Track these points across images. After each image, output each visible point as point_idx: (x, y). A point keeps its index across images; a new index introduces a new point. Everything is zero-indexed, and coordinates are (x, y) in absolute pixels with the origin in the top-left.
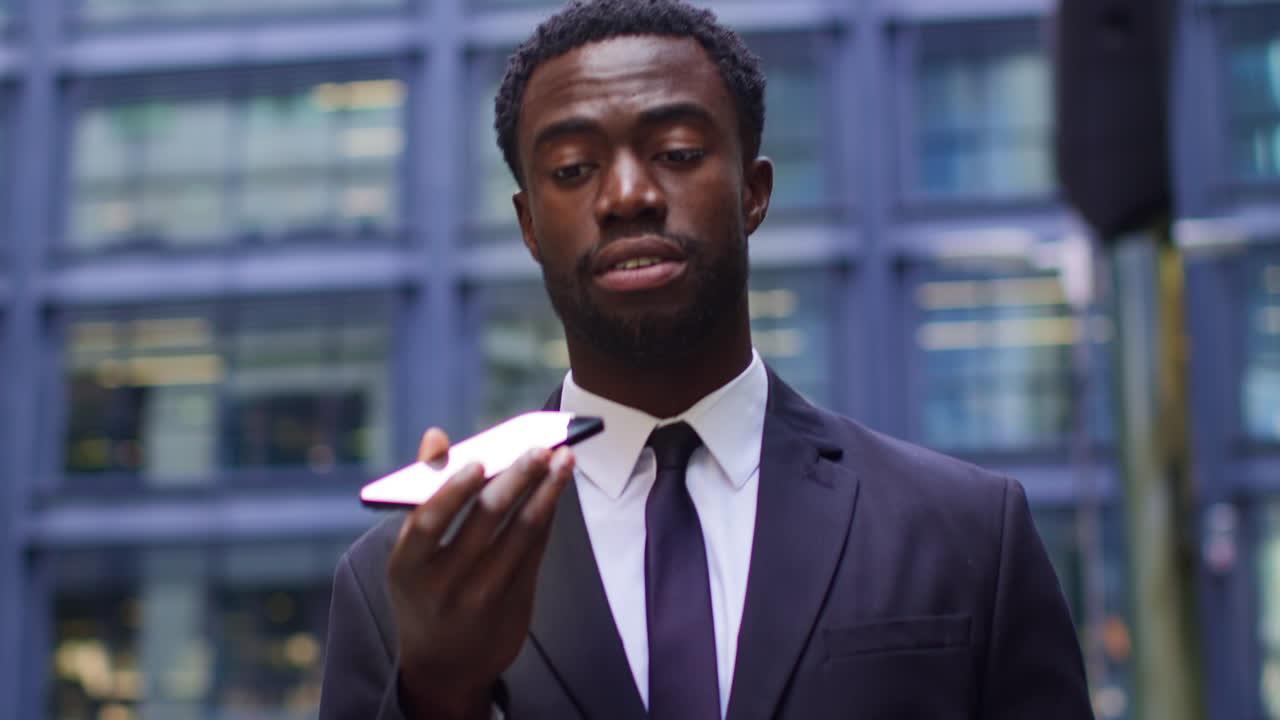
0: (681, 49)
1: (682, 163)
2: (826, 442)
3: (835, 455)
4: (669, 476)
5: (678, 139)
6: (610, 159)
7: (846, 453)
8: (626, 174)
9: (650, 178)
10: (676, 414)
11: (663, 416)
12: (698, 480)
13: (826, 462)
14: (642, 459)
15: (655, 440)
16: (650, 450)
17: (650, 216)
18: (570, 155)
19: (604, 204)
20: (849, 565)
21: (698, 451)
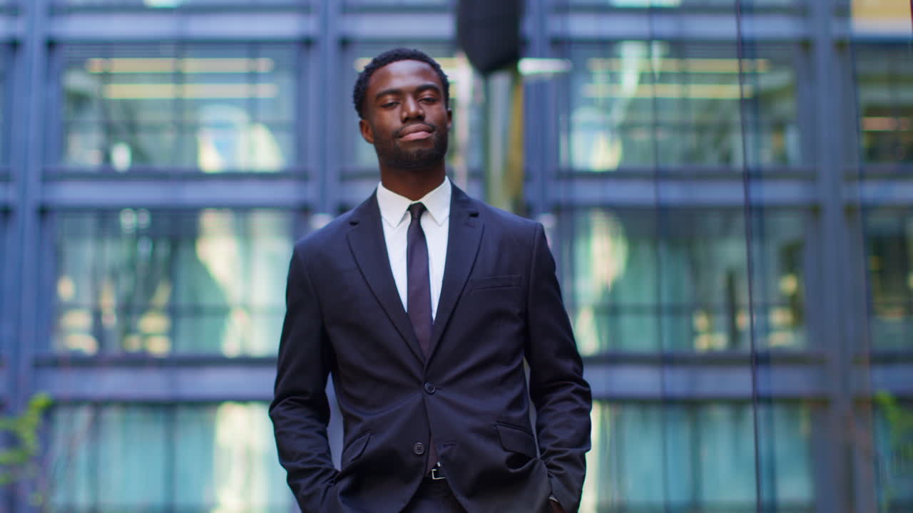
0: (425, 66)
1: (430, 102)
2: (473, 210)
3: (475, 215)
4: (415, 222)
5: (427, 94)
6: (404, 100)
7: (480, 215)
8: (412, 107)
9: (419, 107)
10: (418, 199)
11: (414, 200)
12: (426, 223)
13: (473, 218)
14: (406, 215)
15: (411, 209)
16: (409, 212)
17: (419, 118)
18: (390, 99)
19: (405, 115)
20: (480, 258)
21: (424, 213)
